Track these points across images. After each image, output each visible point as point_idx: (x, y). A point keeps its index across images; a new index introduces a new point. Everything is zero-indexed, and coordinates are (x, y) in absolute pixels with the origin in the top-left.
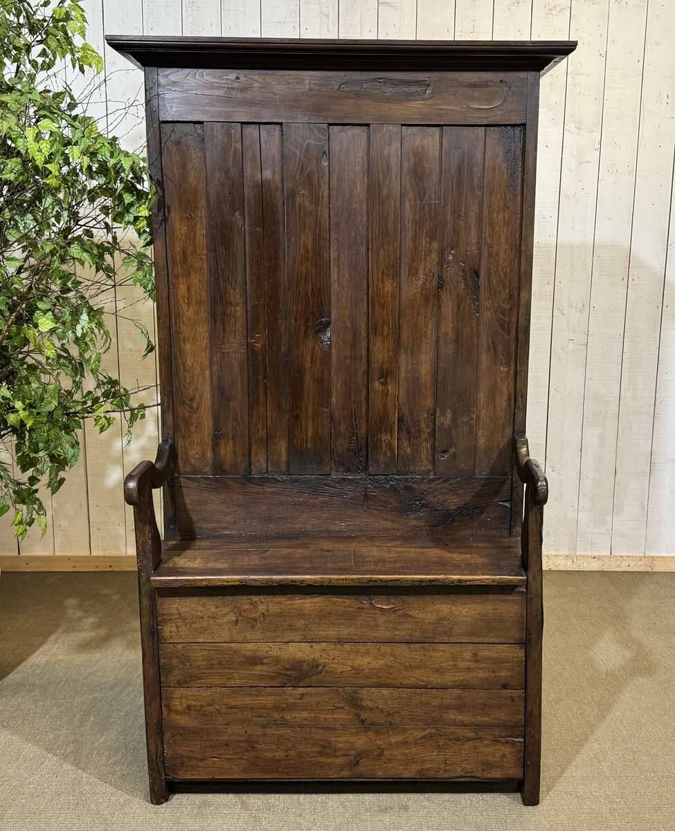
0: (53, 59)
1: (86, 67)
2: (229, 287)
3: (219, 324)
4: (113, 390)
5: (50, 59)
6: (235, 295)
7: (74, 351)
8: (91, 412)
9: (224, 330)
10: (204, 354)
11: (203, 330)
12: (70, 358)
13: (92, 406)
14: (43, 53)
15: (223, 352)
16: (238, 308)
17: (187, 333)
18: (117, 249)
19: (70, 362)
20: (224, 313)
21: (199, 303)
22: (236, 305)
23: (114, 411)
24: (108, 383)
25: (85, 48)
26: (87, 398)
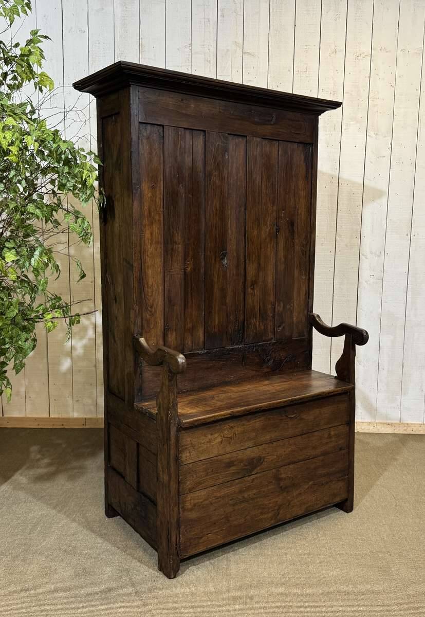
0: (21, 82)
1: (43, 88)
2: (175, 232)
3: (169, 256)
4: (58, 304)
5: (19, 82)
6: (178, 238)
7: (31, 276)
8: (42, 318)
9: (172, 261)
10: (159, 276)
11: (159, 261)
12: (29, 282)
13: (43, 314)
14: (15, 78)
15: (172, 275)
16: (180, 246)
17: (150, 263)
18: (60, 208)
19: (29, 285)
20: (172, 249)
21: (157, 243)
22: (179, 244)
23: (57, 318)
24: (55, 299)
25: (42, 75)
26: (39, 308)
